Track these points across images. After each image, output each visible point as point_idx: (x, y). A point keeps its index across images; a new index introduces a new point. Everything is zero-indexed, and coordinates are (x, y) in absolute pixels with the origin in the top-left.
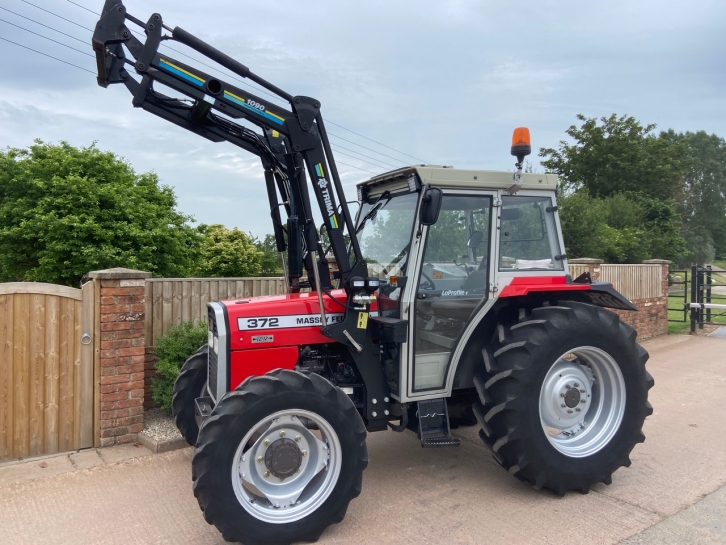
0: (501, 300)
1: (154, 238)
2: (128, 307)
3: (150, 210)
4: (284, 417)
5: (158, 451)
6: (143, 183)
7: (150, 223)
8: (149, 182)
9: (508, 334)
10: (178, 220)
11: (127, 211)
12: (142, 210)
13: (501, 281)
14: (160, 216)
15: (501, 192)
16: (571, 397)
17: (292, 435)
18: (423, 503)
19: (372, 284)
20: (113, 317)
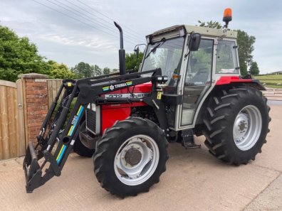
0: (216, 86)
1: (30, 65)
2: (39, 92)
3: (27, 53)
4: (134, 138)
6: (23, 41)
7: (27, 59)
8: (25, 41)
9: (220, 100)
10: (39, 58)
11: (18, 53)
12: (24, 53)
13: (216, 78)
14: (31, 56)
15: (217, 38)
16: (242, 126)
17: (136, 146)
18: (185, 171)
19: (165, 79)
20: (33, 96)
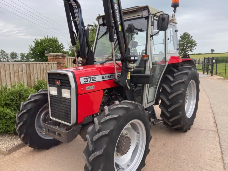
5: (7, 154)
13: (168, 58)
19: (136, 59)
